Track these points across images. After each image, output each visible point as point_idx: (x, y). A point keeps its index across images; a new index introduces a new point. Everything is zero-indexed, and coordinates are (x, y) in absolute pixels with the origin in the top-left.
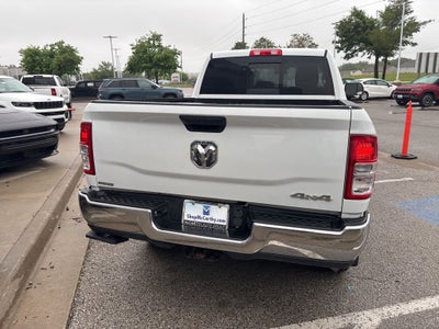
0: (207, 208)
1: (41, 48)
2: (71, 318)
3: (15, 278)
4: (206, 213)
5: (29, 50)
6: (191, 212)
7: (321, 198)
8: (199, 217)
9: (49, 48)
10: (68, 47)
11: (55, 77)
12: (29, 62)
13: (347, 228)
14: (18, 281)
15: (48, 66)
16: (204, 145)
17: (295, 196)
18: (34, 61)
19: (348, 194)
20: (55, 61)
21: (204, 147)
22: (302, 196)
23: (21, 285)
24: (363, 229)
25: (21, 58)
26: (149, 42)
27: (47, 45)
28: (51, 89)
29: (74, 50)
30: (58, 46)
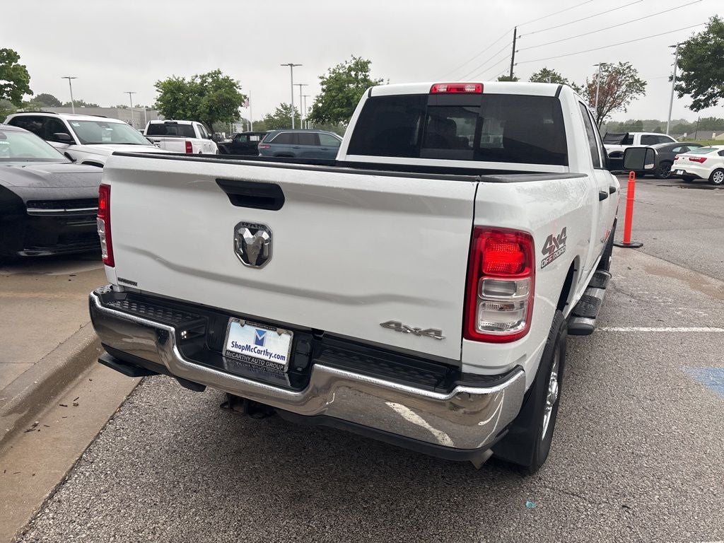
0: (261, 333)
1: (188, 80)
2: (64, 481)
3: (10, 413)
4: (259, 342)
5: (170, 83)
6: (239, 338)
7: (427, 333)
8: (248, 348)
9: (198, 81)
10: (227, 80)
11: (195, 124)
12: (168, 102)
13: (460, 389)
14: (15, 417)
15: (194, 108)
16: (254, 229)
17: (386, 325)
18: (176, 100)
19: (469, 330)
20: (204, 100)
21: (253, 232)
22: (398, 327)
23: (19, 425)
24: (494, 394)
25: (158, 95)
26: (348, 74)
27: (197, 76)
28: (186, 142)
29: (234, 85)
30: (212, 77)
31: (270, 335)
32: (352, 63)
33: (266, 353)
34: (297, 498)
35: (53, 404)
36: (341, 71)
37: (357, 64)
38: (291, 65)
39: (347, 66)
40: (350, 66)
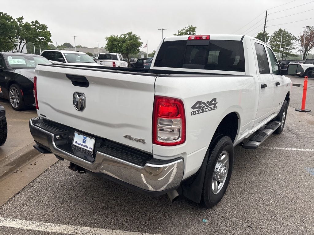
0: (85, 138)
1: (119, 36)
2: (19, 192)
3: (7, 165)
4: (84, 142)
5: (111, 37)
6: (78, 139)
7: (139, 140)
8: (80, 144)
9: (123, 37)
10: (134, 36)
11: (118, 54)
12: (110, 45)
13: (148, 164)
14: (9, 167)
15: (121, 48)
16: (80, 95)
17: (126, 137)
18: (113, 44)
19: (155, 140)
20: (125, 45)
22: (130, 138)
23: (11, 170)
25: (107, 42)
26: (186, 33)
27: (122, 35)
28: (113, 62)
29: (137, 38)
30: (129, 35)
31: (88, 139)
32: (188, 28)
33: (86, 146)
34: (106, 208)
35: (27, 163)
36: (183, 32)
37: (190, 28)
38: (162, 29)
39: (186, 29)
40: (187, 30)
